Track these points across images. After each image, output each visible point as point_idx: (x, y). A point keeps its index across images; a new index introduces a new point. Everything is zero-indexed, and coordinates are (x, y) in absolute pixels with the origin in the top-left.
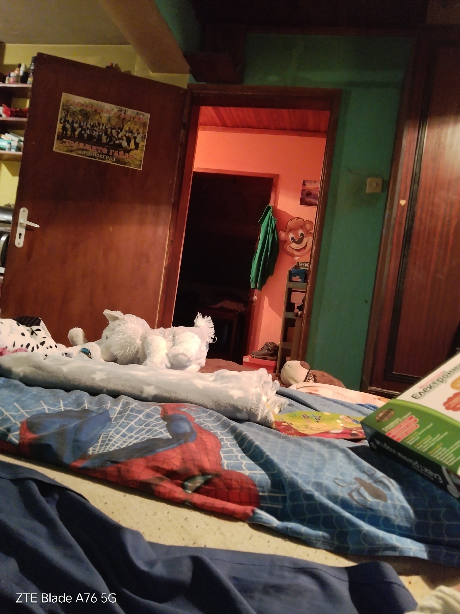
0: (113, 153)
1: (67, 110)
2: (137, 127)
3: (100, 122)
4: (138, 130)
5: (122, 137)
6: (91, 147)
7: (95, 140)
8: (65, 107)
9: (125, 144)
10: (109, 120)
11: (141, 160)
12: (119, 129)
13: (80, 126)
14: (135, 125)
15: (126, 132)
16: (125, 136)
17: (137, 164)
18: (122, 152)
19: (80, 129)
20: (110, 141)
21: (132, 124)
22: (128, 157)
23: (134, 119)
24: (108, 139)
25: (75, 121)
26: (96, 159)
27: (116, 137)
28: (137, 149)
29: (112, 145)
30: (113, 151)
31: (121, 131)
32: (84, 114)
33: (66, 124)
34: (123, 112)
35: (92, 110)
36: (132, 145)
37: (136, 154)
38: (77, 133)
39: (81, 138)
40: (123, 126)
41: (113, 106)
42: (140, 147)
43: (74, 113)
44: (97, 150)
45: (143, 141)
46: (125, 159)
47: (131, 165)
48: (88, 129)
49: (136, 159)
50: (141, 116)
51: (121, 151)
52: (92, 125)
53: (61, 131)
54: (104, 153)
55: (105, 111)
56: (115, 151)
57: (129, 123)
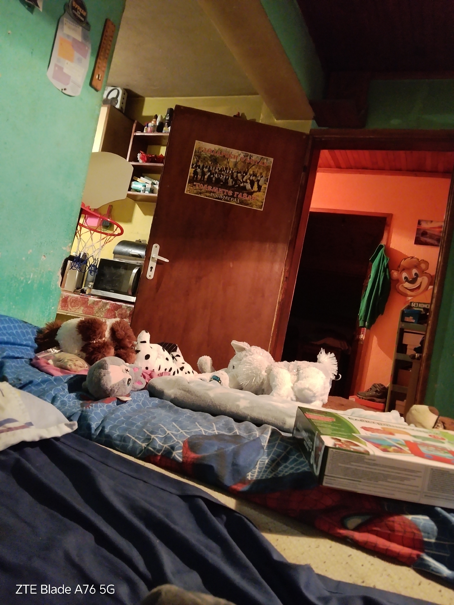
0: (237, 195)
1: (199, 156)
2: (261, 171)
3: (227, 167)
4: (261, 174)
5: (246, 180)
6: (218, 189)
7: (222, 183)
8: (198, 154)
9: (248, 186)
10: (236, 164)
11: (262, 201)
12: (244, 172)
13: (209, 171)
14: (259, 169)
15: (251, 176)
16: (249, 179)
17: (259, 205)
18: (245, 195)
19: (209, 173)
20: (236, 184)
21: (256, 168)
22: (251, 198)
23: (258, 163)
24: (234, 182)
25: (205, 166)
26: (222, 200)
27: (241, 180)
28: (260, 191)
29: (236, 187)
30: (238, 193)
31: (246, 174)
32: (214, 159)
33: (197, 169)
34: (249, 157)
35: (220, 155)
36: (256, 188)
37: (258, 196)
38: (206, 177)
39: (209, 182)
40: (248, 170)
41: (240, 152)
42: (262, 189)
43: (205, 158)
44: (224, 192)
45: (265, 184)
46: (248, 200)
47: (253, 206)
48: (216, 173)
49: (258, 200)
50: (265, 161)
51: (245, 193)
52: (220, 169)
53: (192, 175)
54: (229, 195)
55: (233, 157)
56: (239, 194)
57: (253, 167)
